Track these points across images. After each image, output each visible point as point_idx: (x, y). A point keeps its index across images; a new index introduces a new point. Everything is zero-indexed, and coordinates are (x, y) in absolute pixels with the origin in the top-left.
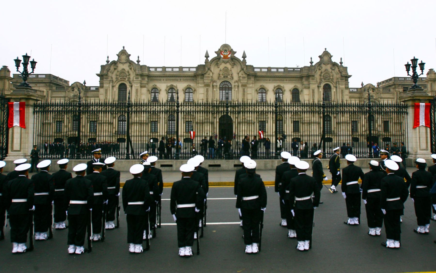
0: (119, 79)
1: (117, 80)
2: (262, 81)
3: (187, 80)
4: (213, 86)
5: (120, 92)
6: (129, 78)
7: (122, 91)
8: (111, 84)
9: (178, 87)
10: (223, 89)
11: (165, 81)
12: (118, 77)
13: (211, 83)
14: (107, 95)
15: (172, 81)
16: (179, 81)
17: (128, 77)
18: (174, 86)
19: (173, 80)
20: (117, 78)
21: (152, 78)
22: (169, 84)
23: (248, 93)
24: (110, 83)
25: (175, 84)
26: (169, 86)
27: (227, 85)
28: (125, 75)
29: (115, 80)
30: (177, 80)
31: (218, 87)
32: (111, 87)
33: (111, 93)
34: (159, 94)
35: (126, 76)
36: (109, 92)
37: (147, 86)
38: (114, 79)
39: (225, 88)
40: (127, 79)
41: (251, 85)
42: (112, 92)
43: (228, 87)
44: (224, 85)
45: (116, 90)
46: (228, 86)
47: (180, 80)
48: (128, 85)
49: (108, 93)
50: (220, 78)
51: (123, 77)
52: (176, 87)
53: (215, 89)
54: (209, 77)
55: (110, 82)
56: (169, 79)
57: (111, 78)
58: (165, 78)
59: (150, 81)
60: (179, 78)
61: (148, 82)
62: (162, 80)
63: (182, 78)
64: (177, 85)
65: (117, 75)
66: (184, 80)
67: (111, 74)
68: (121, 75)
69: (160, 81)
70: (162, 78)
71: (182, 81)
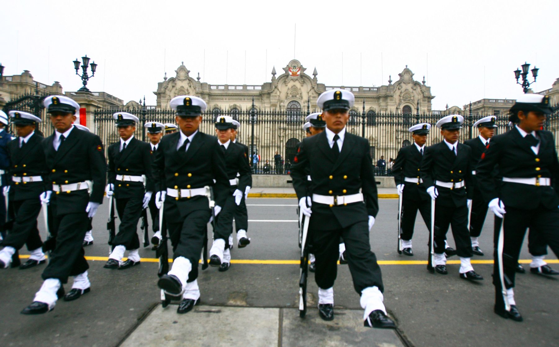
3: (252, 99)
4: (280, 106)
9: (242, 107)
10: (292, 110)
13: (278, 103)
18: (238, 106)
22: (232, 104)
25: (238, 104)
26: (232, 106)
27: (296, 105)
31: (286, 107)
39: (294, 108)
46: (297, 107)
50: (288, 97)
52: (240, 107)
53: (282, 110)
54: (276, 96)
56: (231, 98)
57: (169, 96)
58: (227, 97)
59: (212, 100)
60: (242, 98)
61: (209, 101)
62: (224, 99)
63: (246, 98)
64: (240, 105)
65: (175, 94)
66: (248, 100)
67: (169, 92)
68: (180, 93)
69: (222, 101)
70: (224, 97)
71: (246, 100)
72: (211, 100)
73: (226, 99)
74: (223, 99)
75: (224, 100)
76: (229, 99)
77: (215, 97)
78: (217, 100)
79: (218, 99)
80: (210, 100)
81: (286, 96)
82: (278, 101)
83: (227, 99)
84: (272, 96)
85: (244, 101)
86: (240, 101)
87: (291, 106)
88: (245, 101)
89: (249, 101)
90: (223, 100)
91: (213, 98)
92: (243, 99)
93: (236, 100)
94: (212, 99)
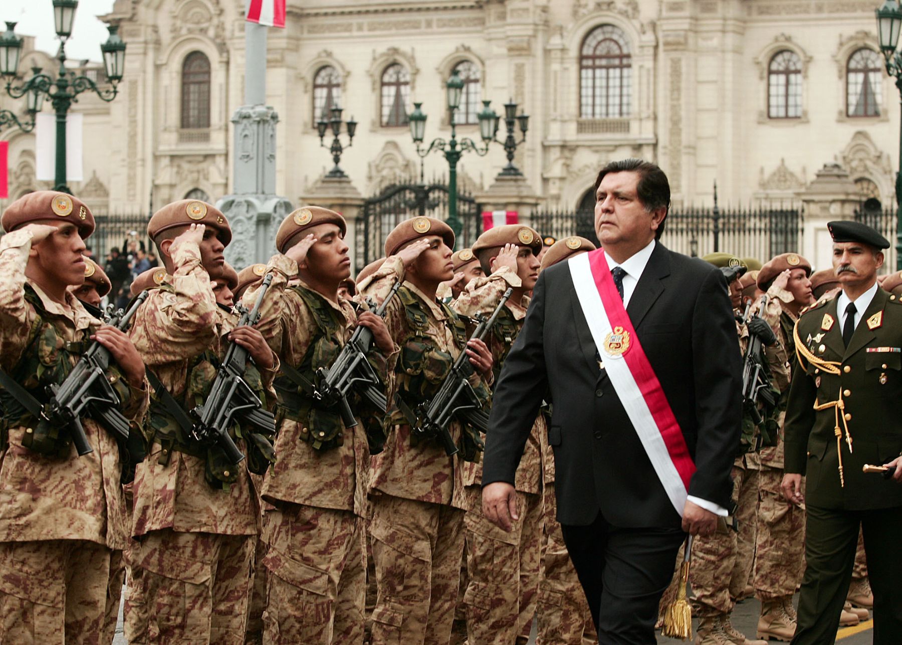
0: (184, 31)
1: (174, 38)
2: (784, 16)
3: (457, 23)
4: (547, 52)
5: (188, 93)
6: (221, 27)
7: (195, 83)
8: (151, 55)
9: (418, 55)
10: (598, 62)
11: (366, 33)
12: (179, 23)
13: (540, 37)
14: (135, 107)
15: (393, 31)
16: (423, 29)
17: (215, 21)
18: (404, 55)
19: (398, 25)
20: (175, 30)
21: (313, 21)
22: (382, 47)
23: (701, 78)
24: (145, 54)
25: (405, 43)
26: (383, 55)
27: (616, 42)
28: (203, 11)
29: (170, 36)
30: (416, 25)
31: (574, 53)
32: (150, 69)
33: (149, 96)
34: (344, 90)
35: (210, 19)
36: (144, 93)
37: (290, 58)
38: (166, 36)
39: (608, 56)
40: (211, 33)
41: (715, 42)
42: (156, 93)
43: (617, 52)
44: (599, 43)
45: (171, 79)
46: (620, 47)
47: (429, 24)
48: (214, 56)
49: (140, 96)
50: (582, 11)
51: (198, 23)
52: (412, 59)
53: (555, 66)
54: (526, 10)
55: (146, 49)
56: (381, 24)
57: (150, 30)
58: (366, 20)
59: (309, 32)
60: (421, 17)
61: (298, 39)
62: (355, 27)
63: (434, 16)
64: (413, 49)
65: (175, 17)
66: (444, 25)
67: (151, 12)
68: (189, 15)
69: (347, 34)
70: (355, 20)
71: (435, 28)
72: (306, 35)
73: (360, 28)
74: (348, 28)
75: (355, 33)
76: (372, 28)
77: (321, 21)
78: (327, 35)
79: (331, 28)
80: (302, 33)
81: (575, 6)
82: (536, 31)
83: (365, 27)
84: (512, 10)
85: (427, 34)
86: (413, 31)
87: (595, 49)
88: (432, 34)
89: (445, 29)
90: (350, 31)
91: (314, 26)
92: (423, 24)
93: (397, 29)
94: (313, 29)
